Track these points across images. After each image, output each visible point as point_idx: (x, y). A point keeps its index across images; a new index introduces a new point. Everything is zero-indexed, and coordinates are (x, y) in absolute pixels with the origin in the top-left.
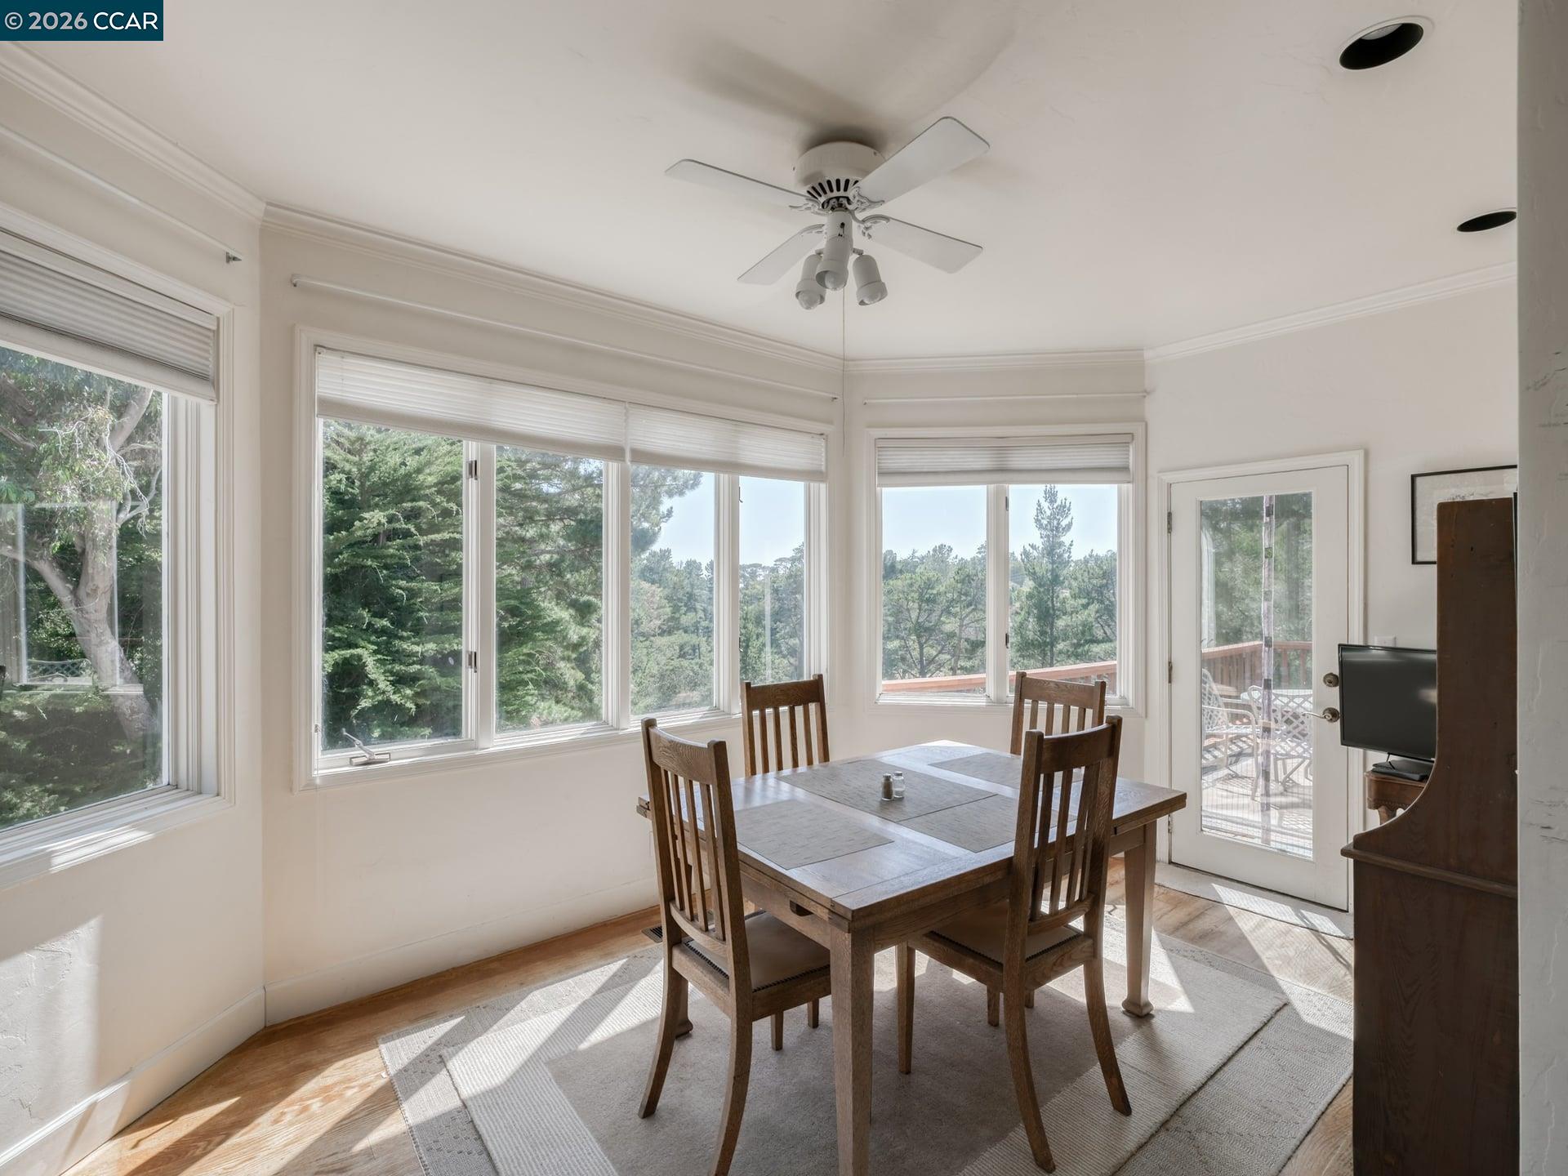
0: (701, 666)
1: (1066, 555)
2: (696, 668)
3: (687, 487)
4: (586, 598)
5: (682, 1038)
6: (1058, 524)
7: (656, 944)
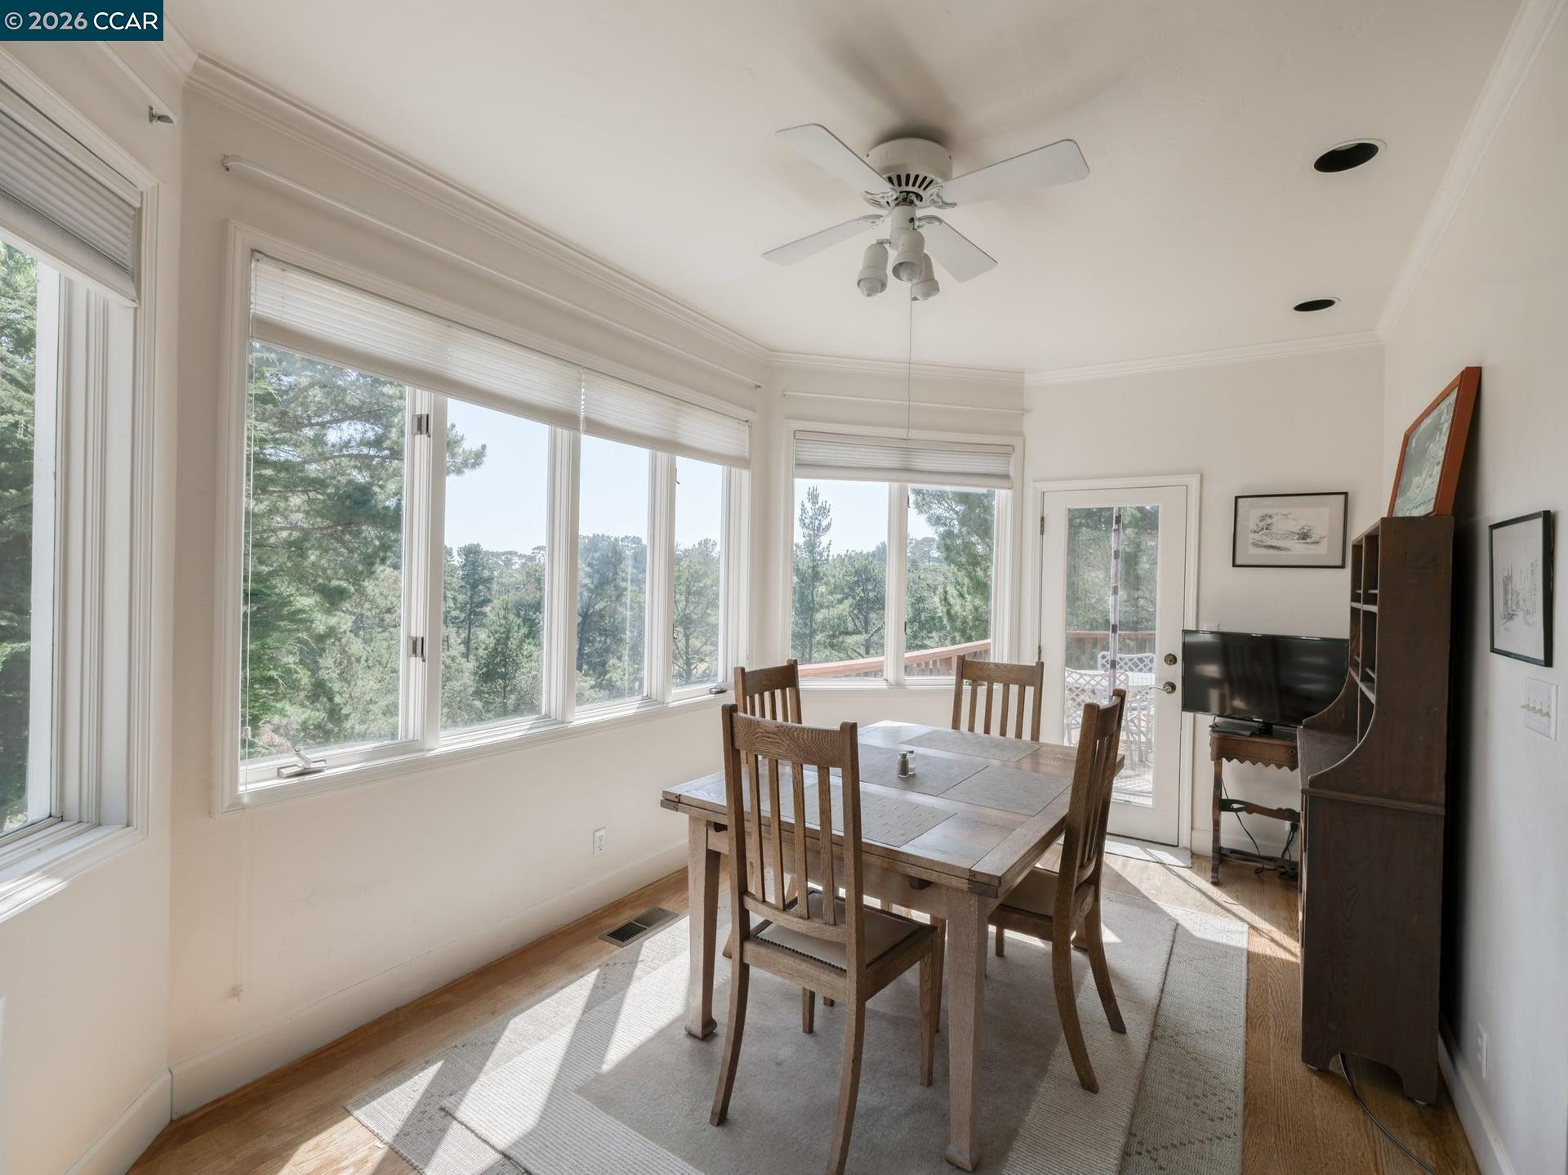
0: (453, 659)
1: (825, 554)
2: (448, 661)
3: (466, 466)
4: (335, 583)
5: (709, 1037)
6: (820, 524)
7: (621, 950)
